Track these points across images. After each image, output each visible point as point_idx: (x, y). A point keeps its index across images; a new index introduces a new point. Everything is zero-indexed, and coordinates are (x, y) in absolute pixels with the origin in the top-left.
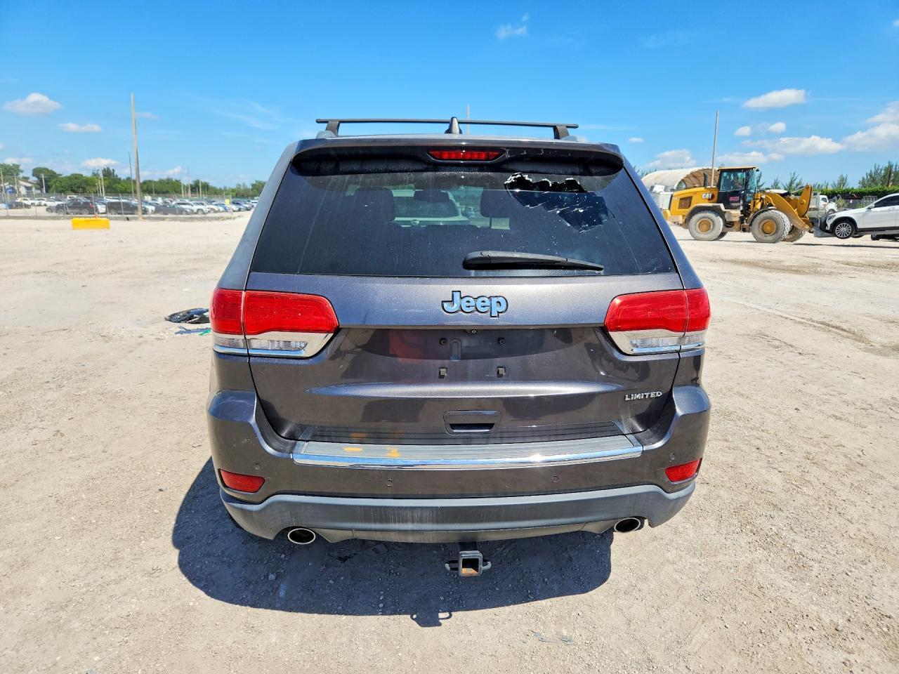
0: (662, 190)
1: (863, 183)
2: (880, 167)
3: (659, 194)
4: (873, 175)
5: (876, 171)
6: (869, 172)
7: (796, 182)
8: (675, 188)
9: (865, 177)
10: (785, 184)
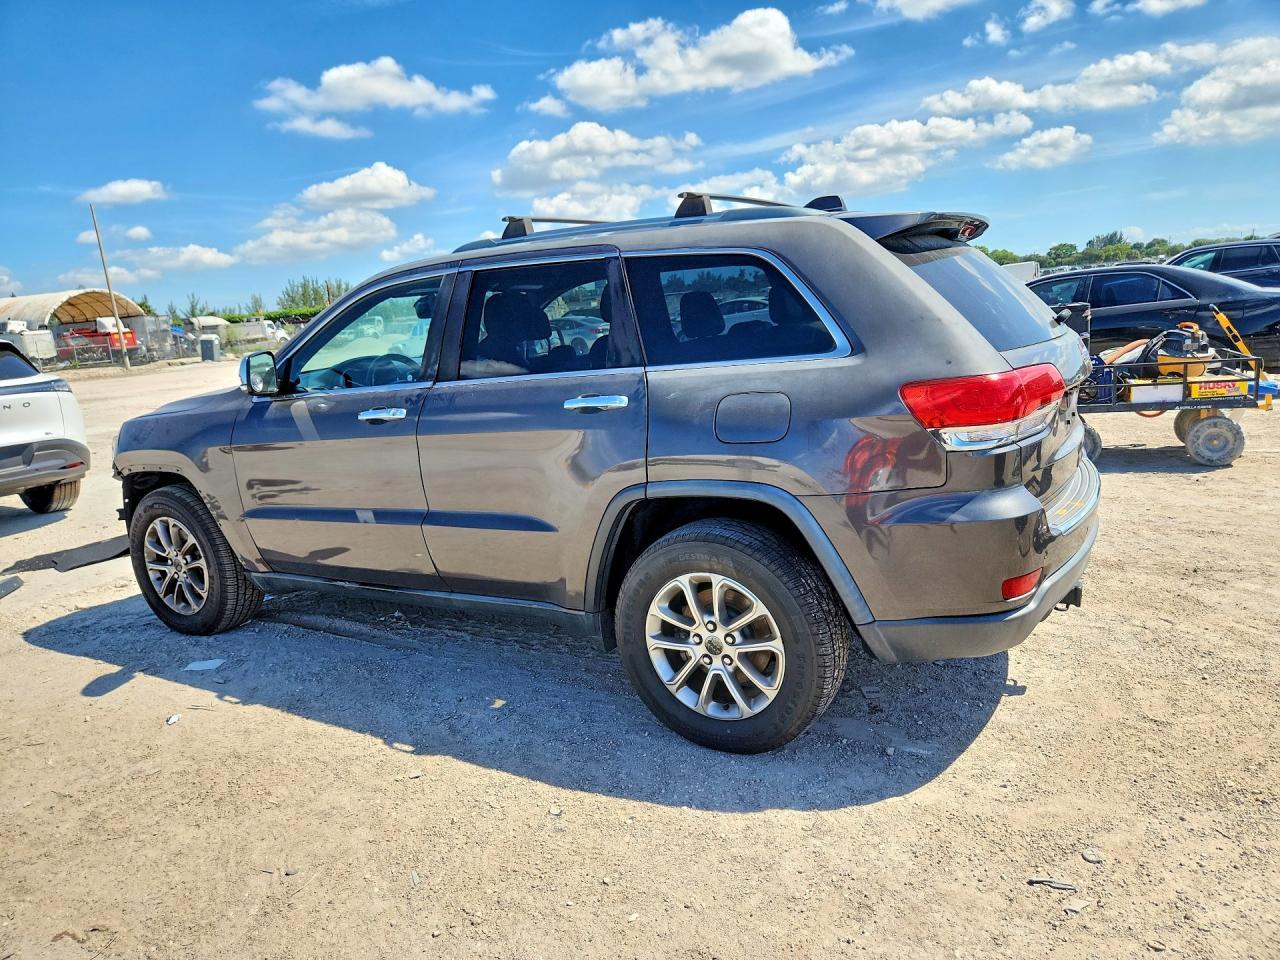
0: (24, 328)
1: (281, 303)
2: (296, 284)
3: (20, 334)
4: (291, 294)
5: (293, 287)
6: (285, 290)
7: (198, 307)
8: (46, 323)
9: (282, 296)
10: (184, 311)
